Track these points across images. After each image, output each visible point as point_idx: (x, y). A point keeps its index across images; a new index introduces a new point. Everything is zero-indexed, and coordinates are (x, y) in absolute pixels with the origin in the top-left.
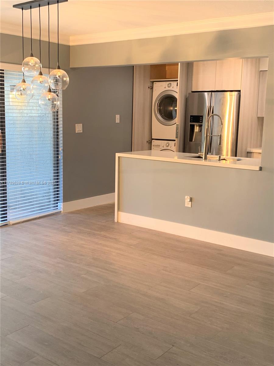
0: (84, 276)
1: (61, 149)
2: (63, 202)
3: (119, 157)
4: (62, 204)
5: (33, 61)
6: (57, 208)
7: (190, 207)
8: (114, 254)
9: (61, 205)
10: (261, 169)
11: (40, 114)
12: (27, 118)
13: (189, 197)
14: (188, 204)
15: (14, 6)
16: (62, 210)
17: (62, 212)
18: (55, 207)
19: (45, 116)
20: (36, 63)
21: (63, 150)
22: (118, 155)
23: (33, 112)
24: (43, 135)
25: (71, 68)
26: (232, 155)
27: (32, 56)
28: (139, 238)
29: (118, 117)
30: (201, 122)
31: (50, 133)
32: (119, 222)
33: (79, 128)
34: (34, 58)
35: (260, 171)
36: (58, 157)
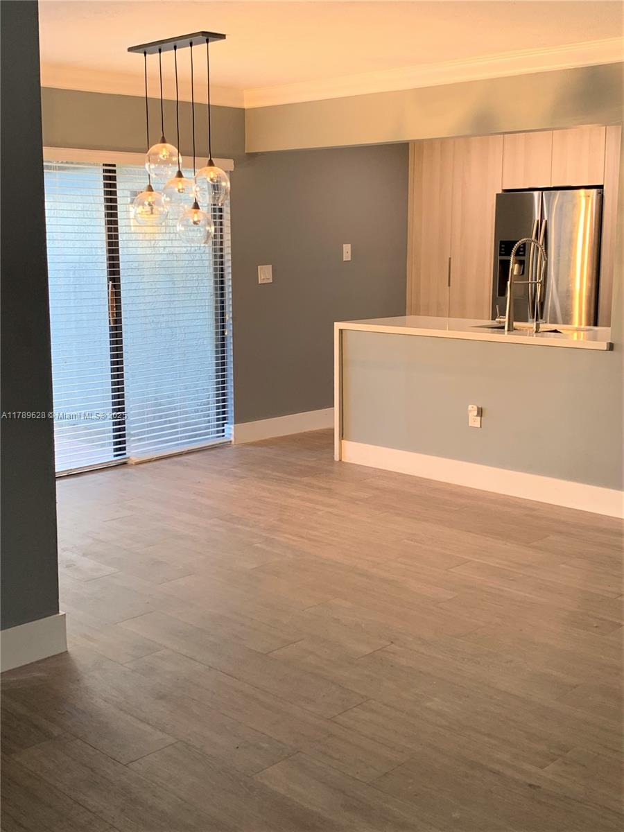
0: (258, 545)
1: (228, 317)
2: (235, 423)
3: (341, 331)
4: (232, 426)
5: (165, 150)
6: (223, 434)
7: (479, 426)
8: (320, 513)
9: (230, 429)
10: (611, 347)
11: (189, 249)
12: (164, 257)
13: (475, 407)
14: (474, 421)
15: (130, 50)
16: (232, 439)
17: (233, 443)
18: (218, 432)
19: (198, 251)
20: (171, 155)
21: (233, 318)
22: (338, 326)
23: (175, 243)
24: (195, 288)
25: (247, 153)
26: (589, 324)
27: (163, 141)
28: (377, 489)
29: (347, 248)
30: (521, 255)
31: (208, 285)
32: (343, 460)
33: (265, 274)
34: (168, 145)
35: (610, 352)
36: (223, 333)
